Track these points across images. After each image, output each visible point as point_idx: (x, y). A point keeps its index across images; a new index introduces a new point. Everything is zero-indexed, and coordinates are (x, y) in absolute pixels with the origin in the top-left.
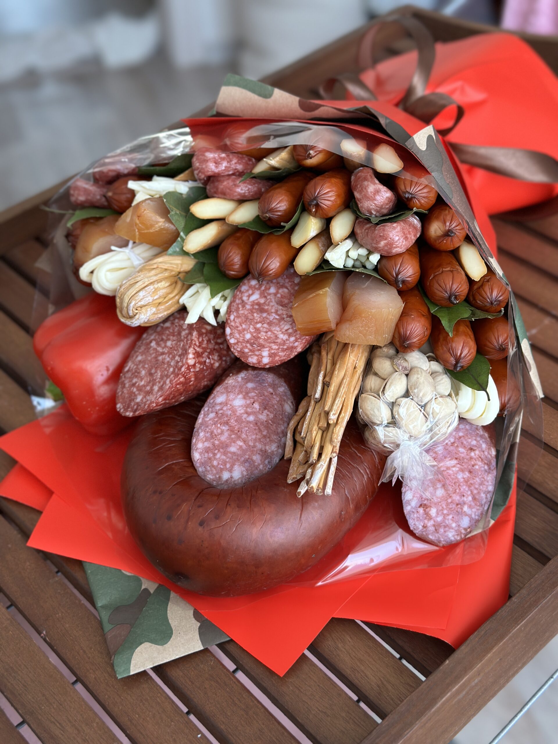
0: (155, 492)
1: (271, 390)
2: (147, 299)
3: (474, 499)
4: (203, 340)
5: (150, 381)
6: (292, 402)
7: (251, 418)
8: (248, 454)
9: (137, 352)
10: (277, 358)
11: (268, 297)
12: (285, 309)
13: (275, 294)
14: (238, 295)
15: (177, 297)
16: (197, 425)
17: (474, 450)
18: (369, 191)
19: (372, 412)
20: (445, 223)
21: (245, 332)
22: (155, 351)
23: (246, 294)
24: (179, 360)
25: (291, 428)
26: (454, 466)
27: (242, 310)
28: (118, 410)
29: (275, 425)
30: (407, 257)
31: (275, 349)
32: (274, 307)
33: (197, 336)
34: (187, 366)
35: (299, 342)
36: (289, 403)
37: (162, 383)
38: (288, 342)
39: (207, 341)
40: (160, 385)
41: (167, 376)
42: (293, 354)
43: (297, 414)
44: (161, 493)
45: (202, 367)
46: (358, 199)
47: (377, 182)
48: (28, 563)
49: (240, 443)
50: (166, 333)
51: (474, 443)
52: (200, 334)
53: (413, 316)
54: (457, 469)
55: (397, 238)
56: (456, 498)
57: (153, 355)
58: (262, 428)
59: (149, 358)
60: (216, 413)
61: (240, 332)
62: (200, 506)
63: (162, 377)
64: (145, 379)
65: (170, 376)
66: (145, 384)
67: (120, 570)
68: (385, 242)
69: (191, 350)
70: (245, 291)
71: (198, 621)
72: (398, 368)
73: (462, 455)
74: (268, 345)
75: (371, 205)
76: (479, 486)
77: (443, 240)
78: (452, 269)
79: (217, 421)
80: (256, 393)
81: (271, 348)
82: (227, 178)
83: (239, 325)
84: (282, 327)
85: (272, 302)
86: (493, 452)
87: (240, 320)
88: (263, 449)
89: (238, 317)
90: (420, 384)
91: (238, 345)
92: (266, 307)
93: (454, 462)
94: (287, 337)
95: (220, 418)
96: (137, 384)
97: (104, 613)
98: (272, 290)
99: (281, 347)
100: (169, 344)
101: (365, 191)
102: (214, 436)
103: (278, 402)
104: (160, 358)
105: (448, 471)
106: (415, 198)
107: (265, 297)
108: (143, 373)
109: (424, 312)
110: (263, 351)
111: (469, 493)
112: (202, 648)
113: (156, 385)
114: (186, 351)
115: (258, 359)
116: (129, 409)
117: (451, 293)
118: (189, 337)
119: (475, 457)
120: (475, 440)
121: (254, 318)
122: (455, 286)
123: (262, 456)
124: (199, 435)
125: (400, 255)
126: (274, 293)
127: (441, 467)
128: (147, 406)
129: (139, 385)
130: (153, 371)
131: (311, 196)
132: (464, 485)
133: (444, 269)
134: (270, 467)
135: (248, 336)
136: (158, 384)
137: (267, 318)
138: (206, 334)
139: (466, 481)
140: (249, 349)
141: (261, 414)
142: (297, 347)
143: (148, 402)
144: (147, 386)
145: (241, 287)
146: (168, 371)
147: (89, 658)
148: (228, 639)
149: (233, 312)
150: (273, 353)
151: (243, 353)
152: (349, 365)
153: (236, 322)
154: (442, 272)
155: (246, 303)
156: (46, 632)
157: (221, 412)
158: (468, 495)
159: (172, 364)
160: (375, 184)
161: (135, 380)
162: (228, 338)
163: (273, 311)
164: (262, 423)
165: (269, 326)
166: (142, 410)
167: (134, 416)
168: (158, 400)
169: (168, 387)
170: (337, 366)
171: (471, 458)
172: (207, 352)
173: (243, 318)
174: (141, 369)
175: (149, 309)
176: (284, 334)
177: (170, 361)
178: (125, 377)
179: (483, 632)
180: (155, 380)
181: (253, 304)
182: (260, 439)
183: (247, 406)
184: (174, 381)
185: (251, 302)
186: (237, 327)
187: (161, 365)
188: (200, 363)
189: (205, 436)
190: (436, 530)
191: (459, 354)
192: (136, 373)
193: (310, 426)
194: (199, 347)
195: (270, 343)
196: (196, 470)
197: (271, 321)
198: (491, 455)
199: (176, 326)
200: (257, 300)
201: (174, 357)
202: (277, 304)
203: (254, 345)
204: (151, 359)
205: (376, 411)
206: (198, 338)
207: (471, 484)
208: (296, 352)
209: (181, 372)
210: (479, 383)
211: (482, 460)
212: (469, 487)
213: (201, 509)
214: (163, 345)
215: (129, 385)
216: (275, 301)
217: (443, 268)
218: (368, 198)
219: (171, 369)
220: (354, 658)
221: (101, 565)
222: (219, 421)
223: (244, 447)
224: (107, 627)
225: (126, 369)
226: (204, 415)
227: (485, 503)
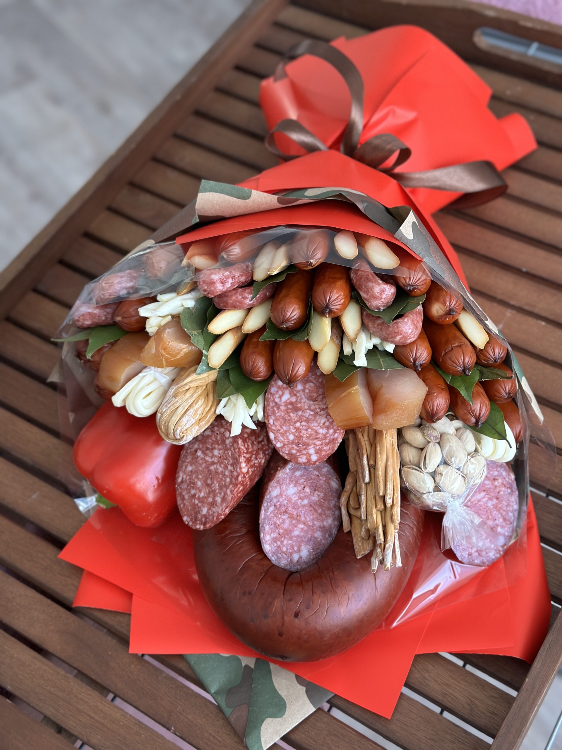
0: (244, 594)
1: (316, 473)
2: (190, 422)
3: (505, 520)
4: (248, 445)
5: (209, 492)
6: (337, 479)
7: (306, 502)
8: (310, 533)
9: (185, 461)
10: (323, 453)
11: (298, 395)
12: (316, 403)
13: (304, 391)
14: (270, 398)
15: (213, 410)
16: (261, 521)
17: (497, 479)
18: (375, 291)
19: (419, 485)
20: (445, 304)
21: (288, 434)
22: (203, 461)
23: (277, 396)
24: (232, 470)
25: (344, 504)
26: (484, 498)
27: (278, 412)
28: (186, 523)
29: (327, 502)
30: (419, 342)
31: (319, 445)
32: (306, 404)
33: (243, 444)
34: (242, 475)
35: (338, 433)
36: (335, 480)
37: (223, 494)
38: (328, 435)
39: (252, 444)
40: (221, 496)
41: (227, 487)
42: (336, 446)
43: (345, 489)
44: (250, 593)
45: (253, 469)
46: (366, 299)
47: (380, 282)
48: (133, 666)
49: (301, 526)
50: (209, 442)
51: (496, 473)
52: (244, 441)
53: (435, 394)
54: (486, 499)
55: (410, 331)
56: (490, 523)
57: (204, 465)
58: (316, 507)
59: (201, 469)
60: (275, 506)
61: (283, 435)
62: (290, 600)
63: (221, 487)
64: (204, 490)
65: (229, 487)
66: (206, 495)
67: (219, 654)
68: (400, 336)
69: (242, 459)
70: (275, 393)
71: (303, 685)
72: (431, 439)
73: (488, 486)
74: (312, 442)
75: (380, 303)
76: (507, 508)
77: (446, 318)
78: (460, 344)
79: (277, 513)
80: (304, 478)
81: (314, 444)
82: (234, 292)
83: (280, 428)
84: (319, 422)
85: (302, 398)
86: (513, 477)
87: (279, 422)
88: (322, 525)
89: (276, 420)
90: (454, 452)
91: (285, 448)
92: (299, 405)
93: (483, 494)
94: (326, 430)
95: (279, 509)
96: (197, 496)
97: (220, 698)
98: (300, 387)
99: (324, 441)
100: (216, 452)
101: (372, 292)
102: (278, 526)
103: (325, 481)
104: (212, 468)
105: (479, 503)
106: (416, 288)
107: (295, 395)
108: (199, 484)
109: (442, 385)
110: (310, 449)
111: (500, 515)
112: (314, 709)
113: (217, 496)
114: (237, 460)
115: (307, 458)
116: (198, 522)
117: (464, 368)
118: (235, 445)
119: (498, 485)
120: (497, 471)
121: (291, 418)
122: (467, 359)
123: (322, 532)
124: (265, 529)
125: (414, 342)
126: (302, 390)
127: (474, 501)
128: (215, 518)
129: (199, 496)
130: (209, 482)
131: (322, 304)
132: (494, 511)
133: (453, 346)
134: (331, 539)
135: (291, 437)
136: (219, 495)
137: (303, 416)
138: (248, 437)
139: (495, 507)
140: (296, 450)
141: (314, 496)
142: (337, 438)
143: (216, 514)
144: (209, 497)
145: (270, 389)
146: (225, 481)
147: (220, 742)
148: (333, 695)
149: (271, 416)
150: (318, 450)
151: (292, 454)
152: (388, 446)
153: (276, 426)
154: (452, 349)
155: (280, 405)
156: (174, 728)
157: (278, 503)
158: (499, 518)
159: (227, 474)
160: (379, 284)
161: (193, 492)
162: (274, 442)
163: (306, 407)
164: (315, 503)
165: (307, 424)
166: (212, 523)
167: (205, 529)
168: (224, 511)
169: (230, 498)
170: (378, 449)
171: (496, 487)
172: (254, 454)
173: (281, 420)
174: (196, 480)
175: (193, 430)
176: (323, 428)
177: (224, 471)
178: (181, 488)
179: (548, 646)
180: (215, 491)
181: (287, 404)
182: (317, 518)
183: (299, 492)
184: (235, 491)
185: (284, 403)
186: (279, 430)
187: (216, 475)
188: (251, 467)
189: (270, 528)
190: (479, 554)
191: (478, 415)
192: (192, 484)
193: (369, 510)
194: (247, 453)
195: (313, 439)
196: (270, 560)
197: (307, 418)
198: (511, 480)
199: (217, 434)
200: (288, 399)
201: (226, 467)
202: (308, 400)
203: (299, 445)
204: (203, 469)
205: (421, 483)
206: (244, 446)
207: (500, 508)
208: (338, 443)
209: (239, 482)
210: (497, 432)
211: (505, 486)
212: (498, 511)
213: (292, 603)
214: (210, 455)
215: (188, 496)
216: (305, 397)
217: (452, 344)
218: (375, 298)
219: (228, 480)
220: (441, 684)
221: (201, 654)
222: (279, 512)
223: (305, 528)
224: (228, 711)
225: (180, 480)
226: (265, 511)
227: (514, 520)
